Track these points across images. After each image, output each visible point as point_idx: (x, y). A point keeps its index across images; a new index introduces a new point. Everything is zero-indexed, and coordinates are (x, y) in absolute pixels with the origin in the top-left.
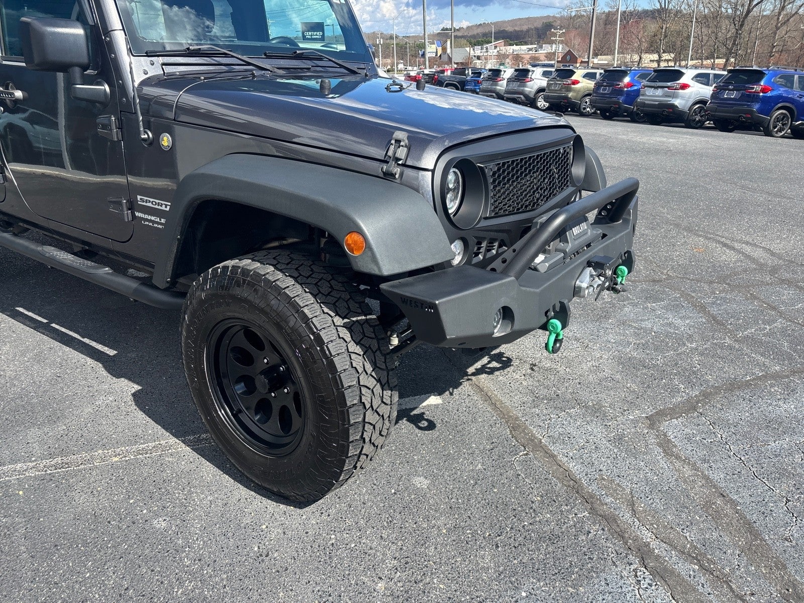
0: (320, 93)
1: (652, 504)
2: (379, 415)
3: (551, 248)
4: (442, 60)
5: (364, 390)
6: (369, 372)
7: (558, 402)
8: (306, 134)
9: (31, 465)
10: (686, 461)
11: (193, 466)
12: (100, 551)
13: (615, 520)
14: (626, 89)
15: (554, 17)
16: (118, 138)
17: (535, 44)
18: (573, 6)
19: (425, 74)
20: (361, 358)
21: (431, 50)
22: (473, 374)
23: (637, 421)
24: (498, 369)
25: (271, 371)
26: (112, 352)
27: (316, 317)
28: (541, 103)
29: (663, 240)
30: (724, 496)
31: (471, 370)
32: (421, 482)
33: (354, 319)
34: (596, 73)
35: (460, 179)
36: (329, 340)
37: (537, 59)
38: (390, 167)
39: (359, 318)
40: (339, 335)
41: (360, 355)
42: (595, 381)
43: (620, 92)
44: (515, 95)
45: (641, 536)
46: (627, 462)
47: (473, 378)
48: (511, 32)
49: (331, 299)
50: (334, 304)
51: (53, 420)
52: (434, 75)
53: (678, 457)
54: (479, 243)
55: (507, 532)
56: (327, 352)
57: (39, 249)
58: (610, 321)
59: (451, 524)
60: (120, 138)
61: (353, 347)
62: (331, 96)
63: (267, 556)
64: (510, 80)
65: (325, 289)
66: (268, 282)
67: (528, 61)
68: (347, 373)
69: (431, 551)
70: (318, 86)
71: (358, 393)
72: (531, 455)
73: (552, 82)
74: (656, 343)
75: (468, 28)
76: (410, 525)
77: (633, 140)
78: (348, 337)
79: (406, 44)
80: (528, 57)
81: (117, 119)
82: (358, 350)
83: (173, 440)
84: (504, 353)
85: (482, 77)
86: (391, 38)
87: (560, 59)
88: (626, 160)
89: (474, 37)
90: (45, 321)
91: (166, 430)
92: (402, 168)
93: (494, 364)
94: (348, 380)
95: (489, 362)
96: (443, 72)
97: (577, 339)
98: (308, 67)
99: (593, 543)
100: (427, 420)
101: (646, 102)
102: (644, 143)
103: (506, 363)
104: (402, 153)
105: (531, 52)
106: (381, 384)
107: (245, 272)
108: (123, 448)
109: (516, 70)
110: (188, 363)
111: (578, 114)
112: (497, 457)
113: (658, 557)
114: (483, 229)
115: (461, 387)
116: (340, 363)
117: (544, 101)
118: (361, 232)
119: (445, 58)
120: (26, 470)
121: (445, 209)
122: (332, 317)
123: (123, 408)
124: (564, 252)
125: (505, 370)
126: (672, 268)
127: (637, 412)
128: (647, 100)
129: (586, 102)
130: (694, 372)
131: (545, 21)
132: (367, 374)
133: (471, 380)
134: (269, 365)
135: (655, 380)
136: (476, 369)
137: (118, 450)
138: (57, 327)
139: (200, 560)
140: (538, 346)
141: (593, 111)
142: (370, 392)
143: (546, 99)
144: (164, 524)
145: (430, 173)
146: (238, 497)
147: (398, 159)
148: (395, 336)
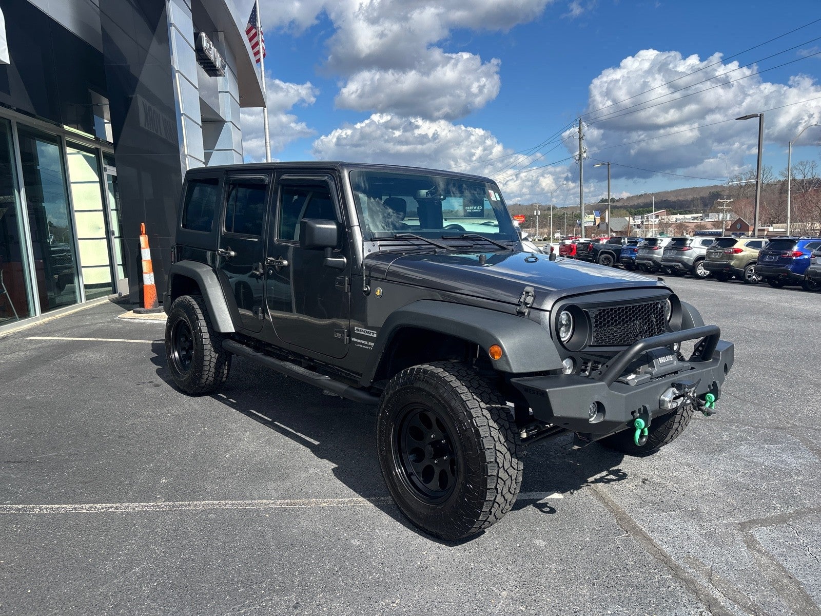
0: (479, 263)
1: (727, 576)
2: (509, 475)
3: (640, 370)
4: (600, 228)
5: (498, 453)
6: (502, 442)
7: (661, 506)
8: (467, 288)
9: (272, 502)
10: (766, 554)
11: (376, 515)
12: (319, 551)
13: (693, 583)
14: (794, 258)
15: (722, 186)
16: (348, 290)
17: (701, 213)
18: (742, 176)
19: (580, 243)
20: (497, 431)
21: (589, 220)
22: (592, 482)
23: (730, 525)
24: (614, 480)
25: (436, 443)
26: (317, 443)
27: (468, 400)
28: (701, 271)
29: (798, 396)
30: (791, 578)
31: (591, 479)
32: (540, 543)
33: (494, 406)
34: (761, 242)
35: (572, 319)
36: (476, 416)
37: (704, 227)
38: (521, 308)
39: (497, 406)
40: (483, 414)
41: (496, 429)
42: (698, 495)
43: (788, 260)
44: (673, 263)
45: (712, 594)
46: (713, 550)
47: (592, 485)
48: (675, 202)
49: (478, 391)
50: (480, 394)
51: (283, 478)
52: (589, 243)
53: (759, 551)
54: (586, 363)
55: (603, 578)
56: (475, 424)
57: (282, 363)
58: (724, 454)
59: (560, 568)
60: (349, 290)
61: (492, 423)
62: (486, 265)
63: (426, 568)
64: (666, 249)
65: (476, 385)
66: (439, 377)
67: (693, 229)
68: (487, 439)
69: (543, 581)
70: (478, 259)
71: (494, 454)
72: (632, 537)
73: (712, 251)
74: (764, 474)
75: (628, 198)
76: (529, 564)
77: (796, 307)
78: (489, 416)
79: (564, 214)
80: (693, 225)
81: (349, 279)
82: (495, 425)
83: (361, 499)
84: (621, 470)
85: (638, 245)
86: (549, 209)
87: (729, 227)
88: (781, 326)
89: (634, 207)
90: (270, 420)
91: (357, 492)
92: (529, 309)
93: (611, 477)
94: (487, 444)
95: (607, 475)
96: (598, 240)
97: (689, 465)
98: (471, 245)
99: (672, 594)
100: (549, 507)
101: (818, 271)
102: (807, 311)
103: (621, 476)
104: (530, 300)
105: (696, 221)
106: (510, 453)
107: (425, 371)
108: (329, 499)
109: (673, 239)
110: (380, 436)
111: (743, 282)
112: (603, 535)
113: (722, 607)
114: (587, 353)
115: (581, 489)
116: (483, 432)
117: (704, 268)
118: (500, 345)
119: (603, 227)
120: (269, 504)
121: (559, 337)
122: (479, 402)
123: (327, 477)
124: (651, 374)
125: (620, 482)
126: (800, 419)
127: (731, 519)
128: (818, 269)
129: (751, 270)
130: (794, 497)
131: (712, 191)
132: (501, 443)
133: (590, 486)
134: (434, 440)
135: (755, 499)
136: (595, 479)
137: (326, 500)
138: (279, 424)
139: (382, 564)
140: (653, 467)
141: (759, 279)
142: (502, 456)
143: (706, 267)
144: (358, 543)
145: (548, 313)
146: (407, 535)
147: (527, 304)
148: (524, 431)
